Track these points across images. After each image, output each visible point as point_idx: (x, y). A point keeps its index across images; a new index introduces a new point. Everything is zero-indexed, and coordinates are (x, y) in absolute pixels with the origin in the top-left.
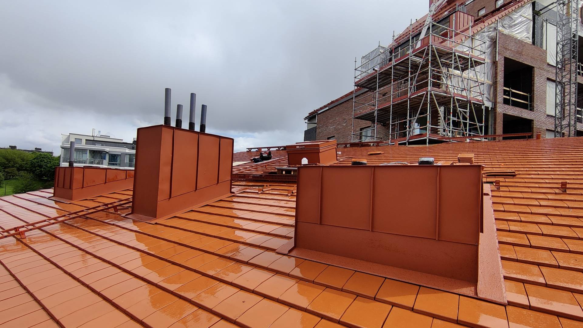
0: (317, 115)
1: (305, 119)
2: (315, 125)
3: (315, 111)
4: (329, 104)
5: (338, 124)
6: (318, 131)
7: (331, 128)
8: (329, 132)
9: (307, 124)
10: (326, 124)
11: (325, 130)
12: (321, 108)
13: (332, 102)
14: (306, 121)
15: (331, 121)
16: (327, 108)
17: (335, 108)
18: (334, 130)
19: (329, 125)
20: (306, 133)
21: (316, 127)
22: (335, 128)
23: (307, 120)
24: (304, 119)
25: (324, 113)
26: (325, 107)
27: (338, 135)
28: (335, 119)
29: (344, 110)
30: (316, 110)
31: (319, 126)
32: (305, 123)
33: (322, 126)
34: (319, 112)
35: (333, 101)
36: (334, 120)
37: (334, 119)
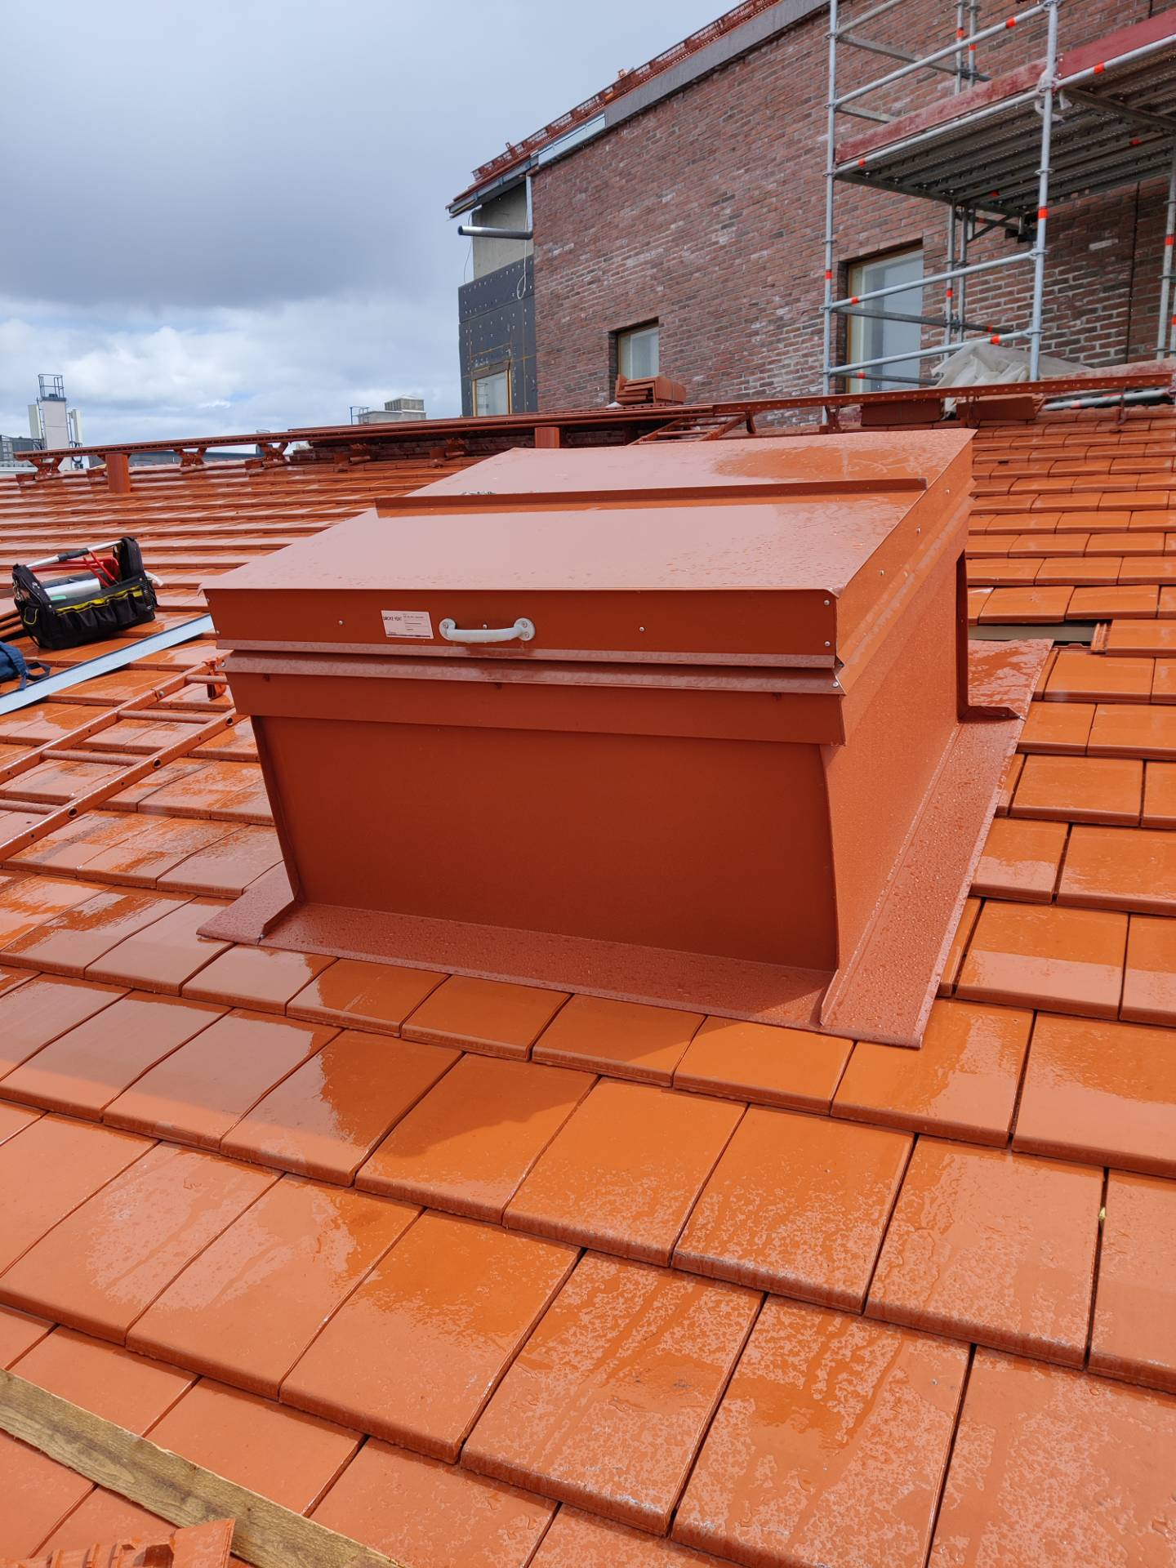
0: (533, 176)
1: (456, 208)
2: (525, 249)
3: (512, 150)
4: (601, 95)
5: (681, 237)
6: (546, 286)
7: (630, 263)
8: (619, 291)
9: (470, 238)
10: (596, 239)
11: (588, 278)
12: (554, 132)
13: (627, 83)
14: (466, 221)
15: (628, 213)
16: (598, 125)
17: (650, 122)
18: (654, 277)
19: (618, 243)
20: (473, 299)
21: (531, 258)
22: (656, 264)
23: (468, 214)
24: (450, 208)
25: (579, 161)
26: (579, 117)
27: (684, 314)
28: (653, 199)
29: (718, 134)
30: (523, 144)
31: (550, 251)
32: (461, 232)
33: (571, 252)
34: (545, 157)
35: (633, 73)
36: (650, 211)
37: (648, 203)
